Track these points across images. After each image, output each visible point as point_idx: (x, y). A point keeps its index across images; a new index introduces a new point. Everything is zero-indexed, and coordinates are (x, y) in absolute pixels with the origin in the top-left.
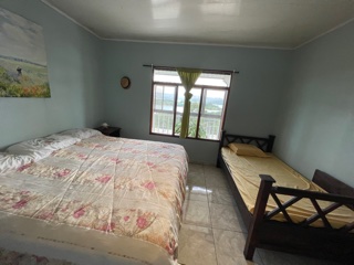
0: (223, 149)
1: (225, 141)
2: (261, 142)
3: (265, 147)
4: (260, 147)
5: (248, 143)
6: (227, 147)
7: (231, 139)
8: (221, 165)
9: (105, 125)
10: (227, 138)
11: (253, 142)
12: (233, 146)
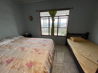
0: (68, 39)
1: (68, 36)
2: (83, 36)
3: (84, 37)
4: (83, 37)
5: (77, 36)
6: (69, 38)
7: (70, 35)
8: (67, 45)
9: (27, 34)
10: (69, 35)
11: (80, 36)
12: (71, 38)
